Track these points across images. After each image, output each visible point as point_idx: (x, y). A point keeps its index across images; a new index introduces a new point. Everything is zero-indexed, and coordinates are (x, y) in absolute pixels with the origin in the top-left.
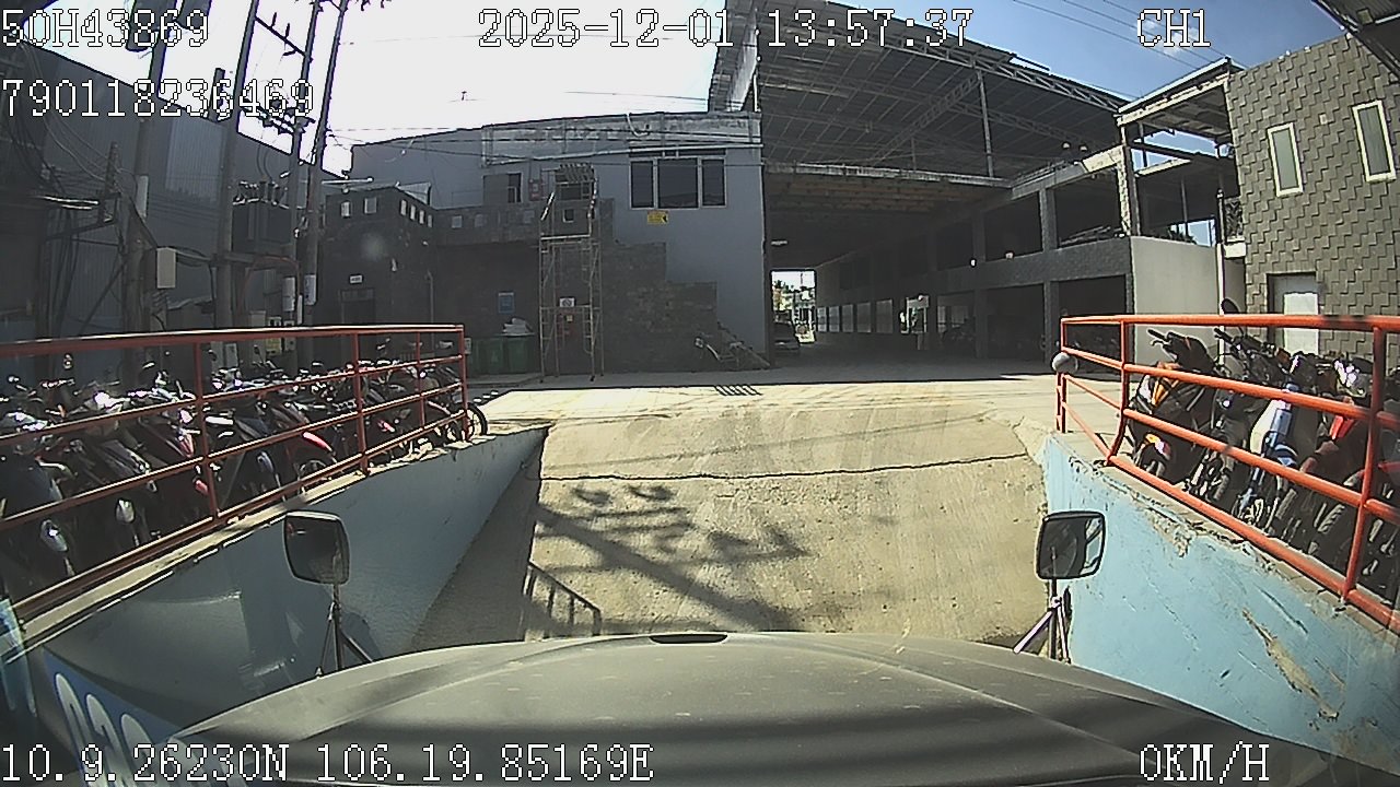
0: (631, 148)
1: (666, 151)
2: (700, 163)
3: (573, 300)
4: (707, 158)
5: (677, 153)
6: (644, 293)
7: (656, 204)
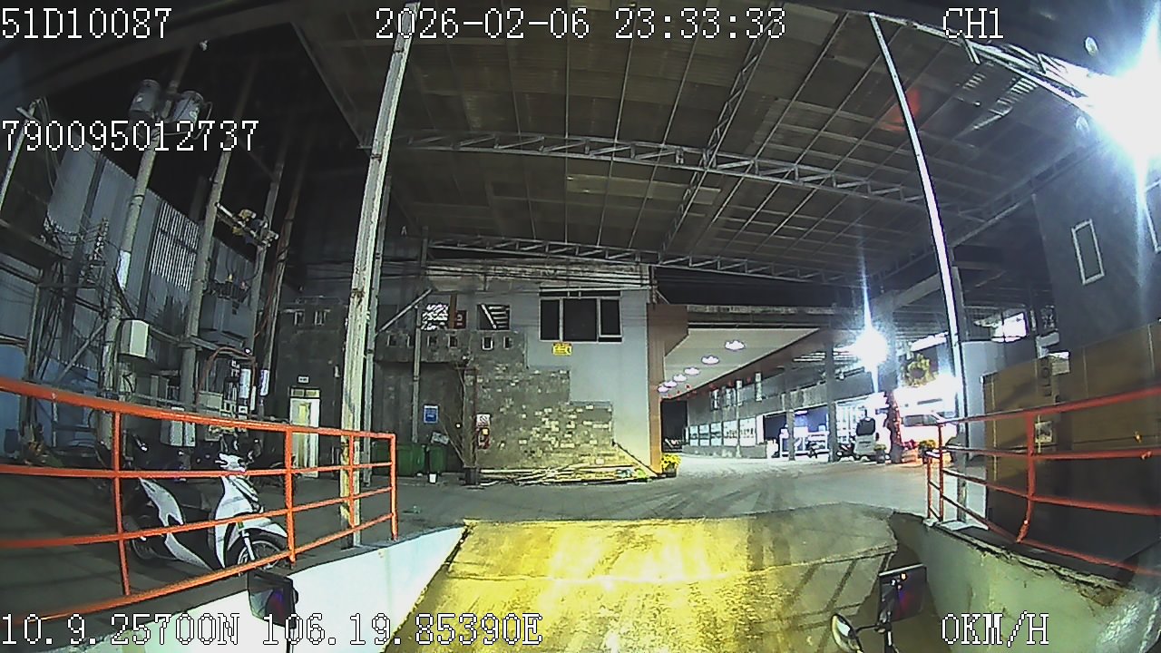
0: (541, 288)
1: (571, 292)
2: (599, 303)
3: (488, 416)
4: (603, 298)
5: (580, 294)
6: (550, 413)
7: (561, 337)
